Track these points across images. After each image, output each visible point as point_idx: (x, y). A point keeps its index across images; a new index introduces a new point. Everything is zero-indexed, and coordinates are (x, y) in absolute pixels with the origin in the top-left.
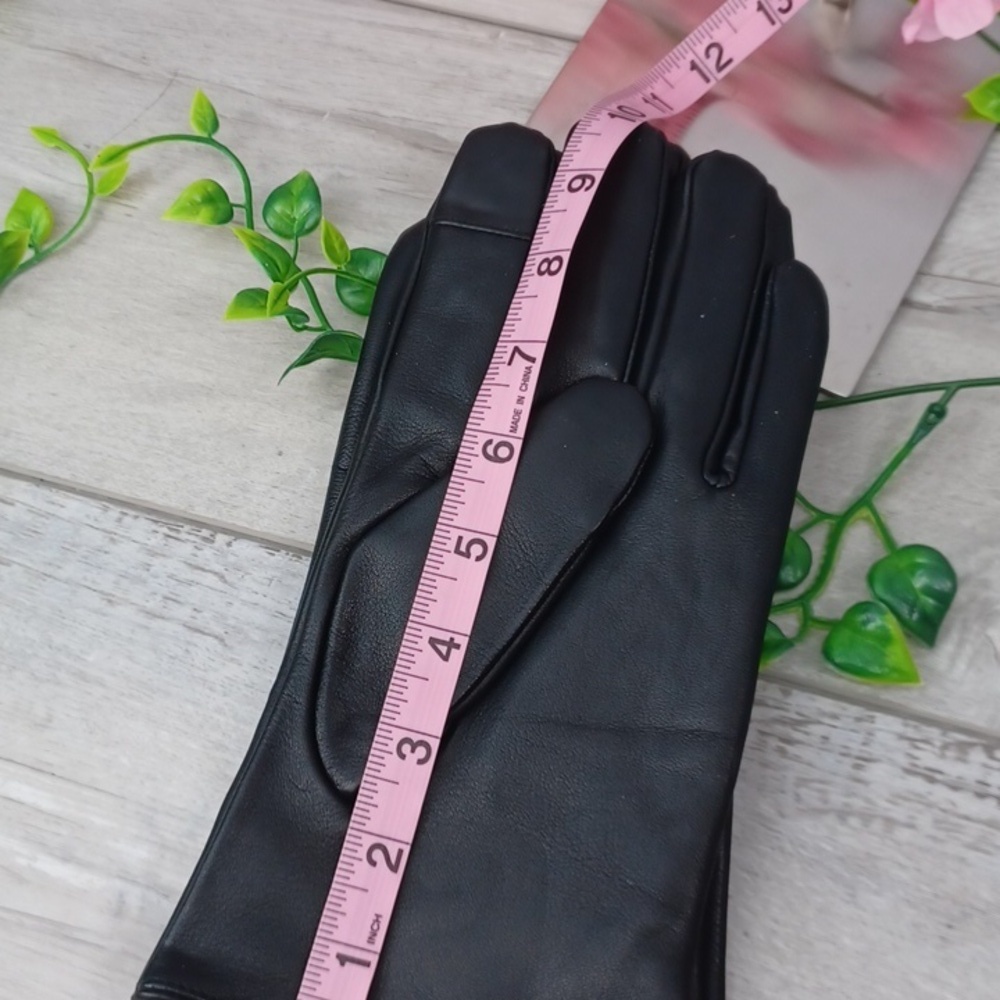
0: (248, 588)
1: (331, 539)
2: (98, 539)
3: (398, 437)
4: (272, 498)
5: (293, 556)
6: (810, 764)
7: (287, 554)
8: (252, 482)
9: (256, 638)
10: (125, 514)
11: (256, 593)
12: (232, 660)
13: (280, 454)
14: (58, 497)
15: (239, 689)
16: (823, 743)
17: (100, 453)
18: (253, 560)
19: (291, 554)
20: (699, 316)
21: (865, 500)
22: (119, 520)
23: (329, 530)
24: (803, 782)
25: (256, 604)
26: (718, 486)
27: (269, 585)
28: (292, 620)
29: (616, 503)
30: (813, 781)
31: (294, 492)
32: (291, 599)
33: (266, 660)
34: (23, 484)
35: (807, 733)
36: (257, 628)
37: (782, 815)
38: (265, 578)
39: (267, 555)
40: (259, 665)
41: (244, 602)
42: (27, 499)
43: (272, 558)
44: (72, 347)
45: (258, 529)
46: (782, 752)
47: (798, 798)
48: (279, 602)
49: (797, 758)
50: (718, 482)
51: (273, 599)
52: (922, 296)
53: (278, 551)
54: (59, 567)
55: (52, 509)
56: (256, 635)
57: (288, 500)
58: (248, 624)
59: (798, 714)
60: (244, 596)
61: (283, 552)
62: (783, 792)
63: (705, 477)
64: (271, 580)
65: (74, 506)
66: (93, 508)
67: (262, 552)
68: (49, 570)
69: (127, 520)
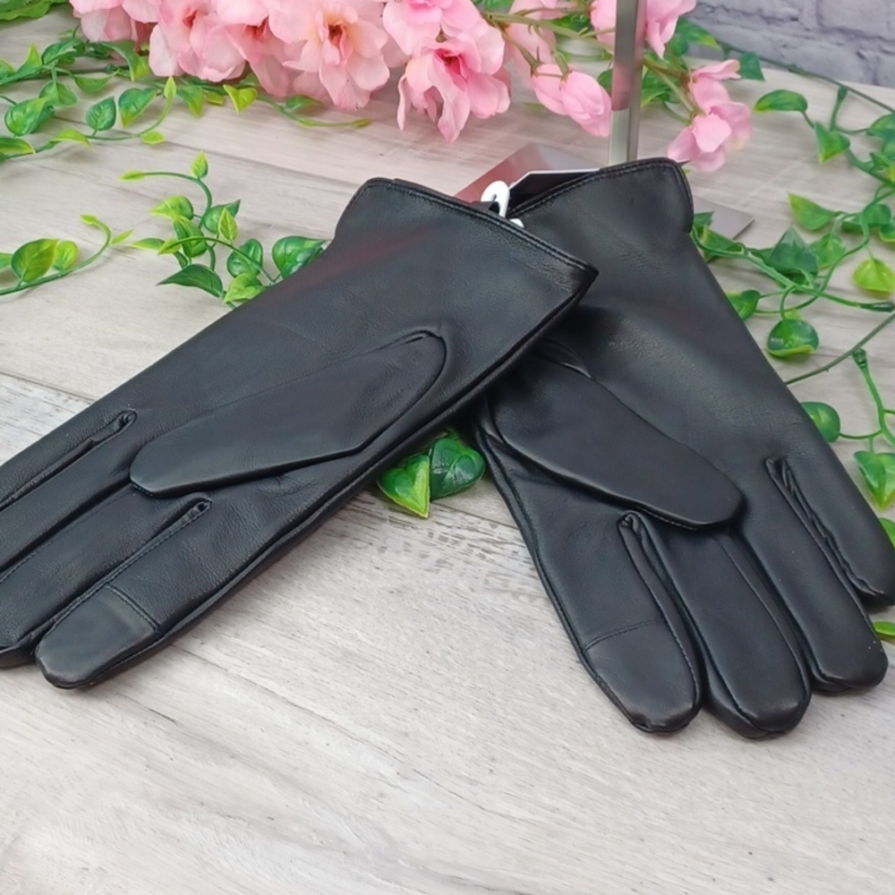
2: (48, 408)
10: (71, 398)
14: (30, 386)
17: (66, 369)
22: (66, 401)
34: (10, 379)
42: (10, 386)
44: (67, 318)
54: (17, 420)
55: (23, 392)
65: (38, 392)
66: (51, 395)
68: (11, 421)
69: (70, 401)
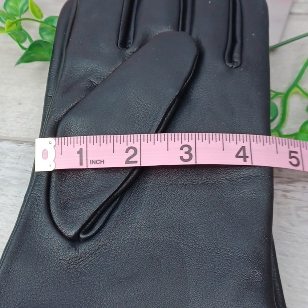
0: (8, 161)
1: (48, 122)
3: (76, 73)
4: (17, 122)
5: (30, 145)
6: (300, 200)
7: (27, 144)
8: (7, 117)
9: (14, 183)
11: (13, 163)
12: (3, 195)
13: (20, 104)
15: (8, 207)
16: (304, 190)
18: (10, 149)
19: (29, 144)
20: (209, 2)
21: (295, 84)
23: (47, 118)
24: (298, 208)
25: (13, 168)
26: (234, 67)
27: (19, 159)
28: (31, 172)
29: (186, 81)
30: (304, 207)
31: (28, 119)
32: (31, 164)
33: (20, 192)
35: (295, 186)
36: (15, 179)
37: (293, 225)
38: (17, 156)
39: (17, 146)
40: (17, 195)
41: (7, 168)
43: (19, 147)
45: (11, 136)
46: (285, 196)
47: (298, 216)
48: (25, 166)
49: (293, 198)
50: (234, 65)
51: (22, 165)
52: (296, 10)
53: (22, 143)
56: (14, 182)
57: (25, 122)
58: (10, 177)
59: (288, 178)
60: (7, 165)
61: (25, 144)
62: (290, 214)
63: (227, 64)
64: (20, 157)
67: (14, 145)
